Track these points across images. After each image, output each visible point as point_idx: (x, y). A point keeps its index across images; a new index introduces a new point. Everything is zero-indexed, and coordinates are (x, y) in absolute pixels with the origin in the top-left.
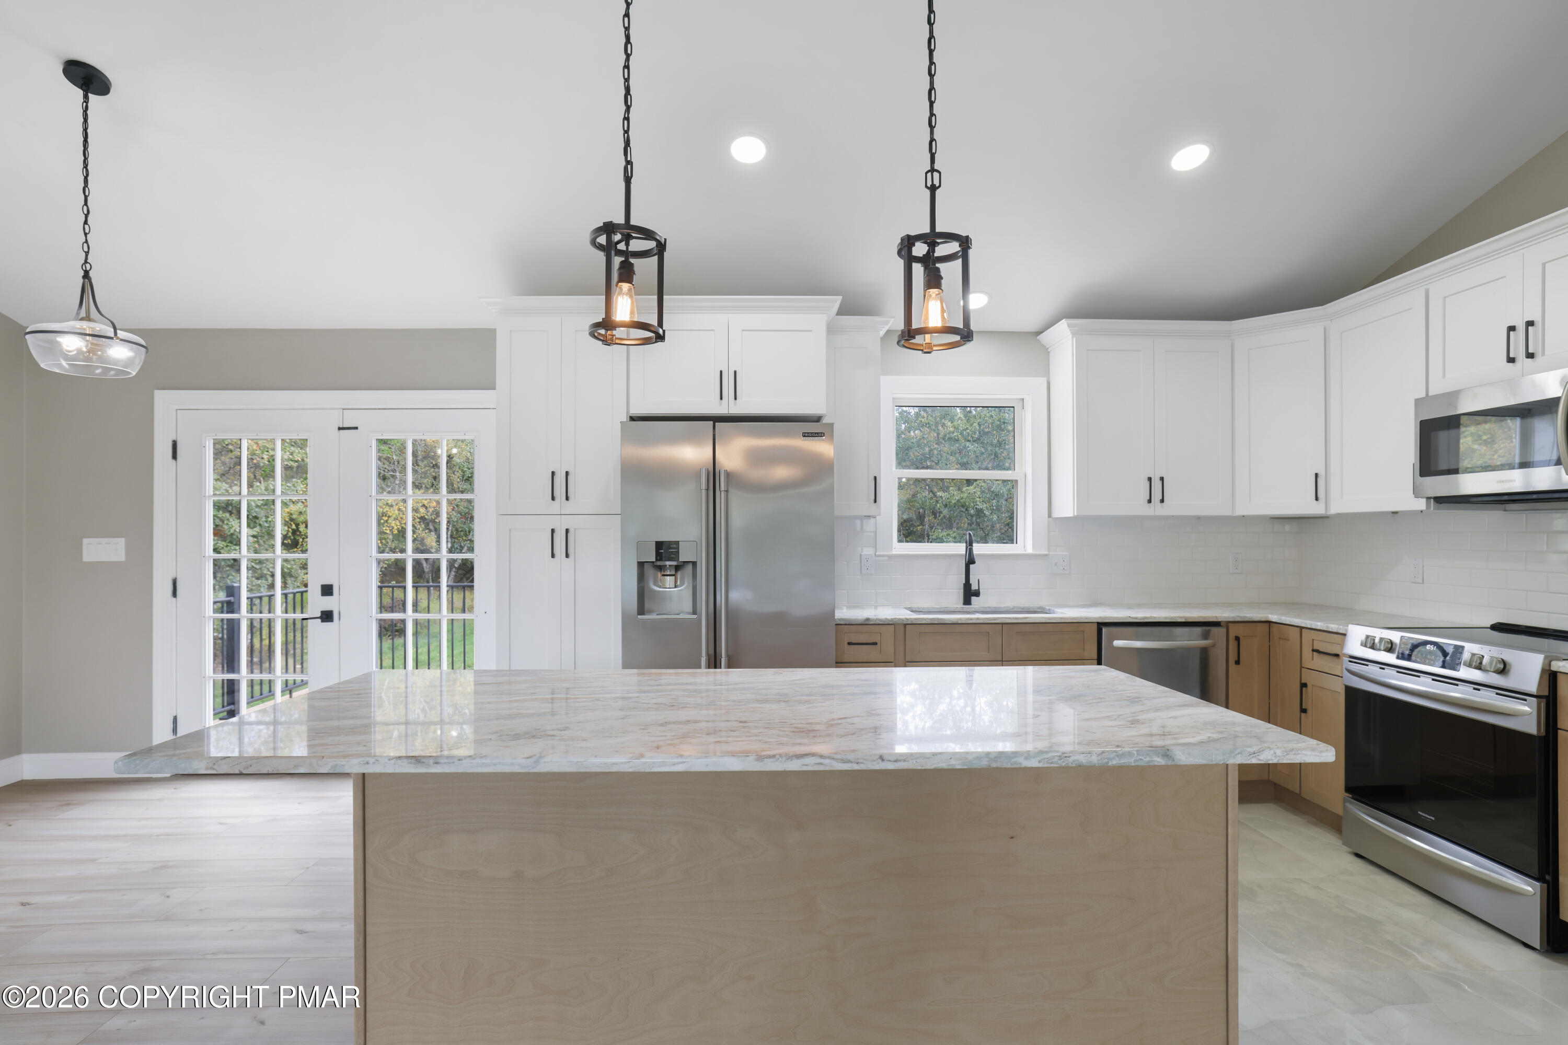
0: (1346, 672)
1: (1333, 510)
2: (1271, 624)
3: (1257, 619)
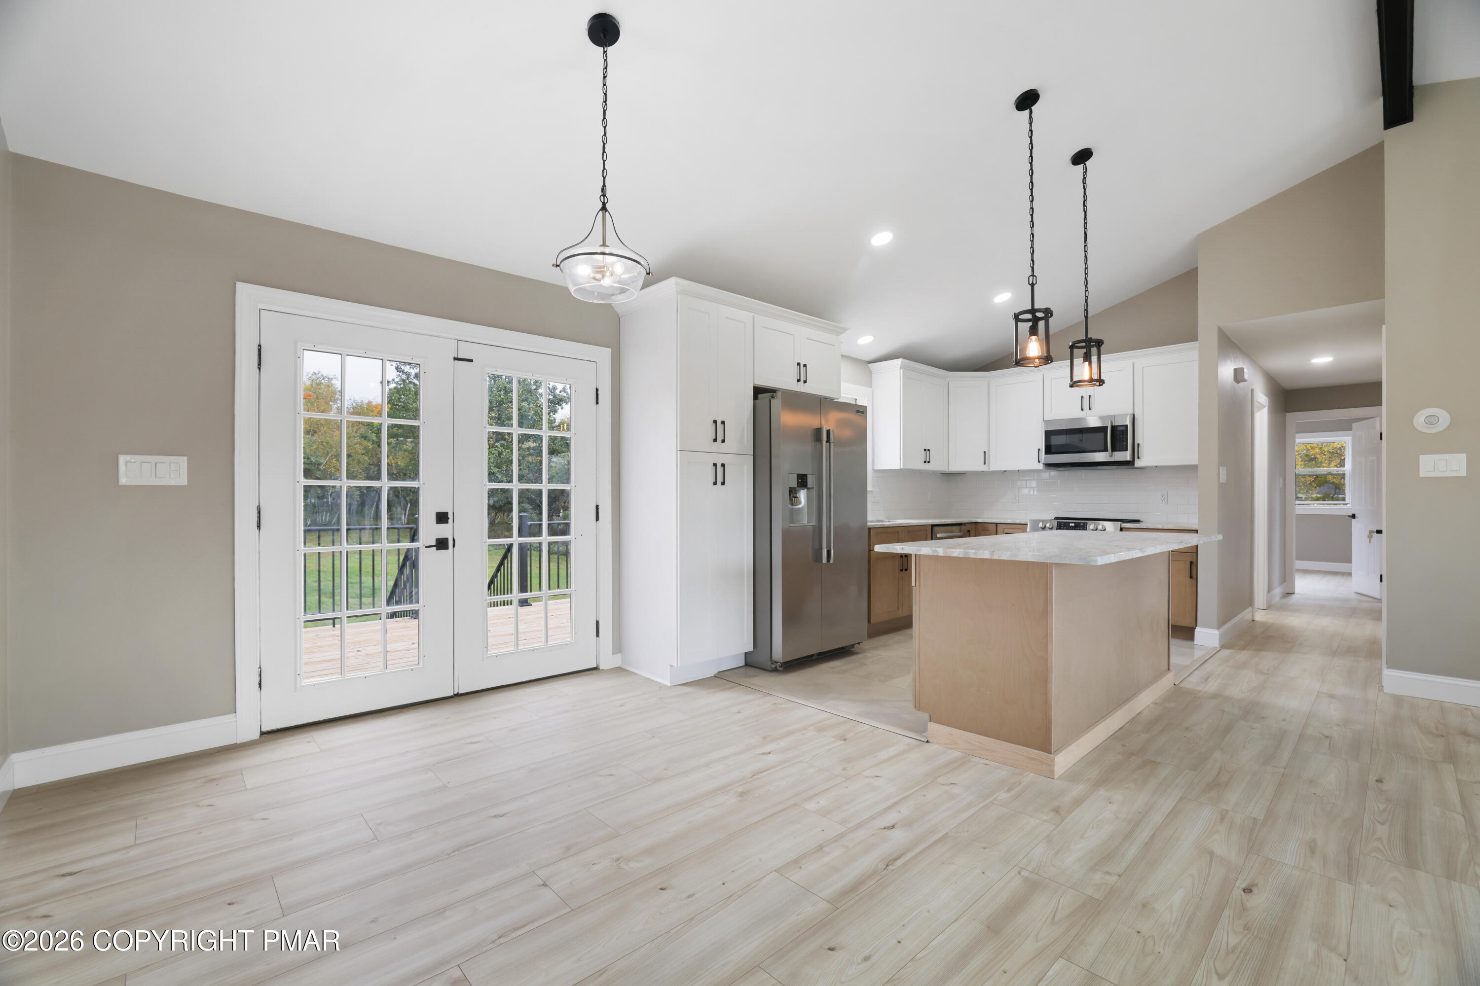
1: (991, 469)
2: (977, 524)
3: (974, 521)
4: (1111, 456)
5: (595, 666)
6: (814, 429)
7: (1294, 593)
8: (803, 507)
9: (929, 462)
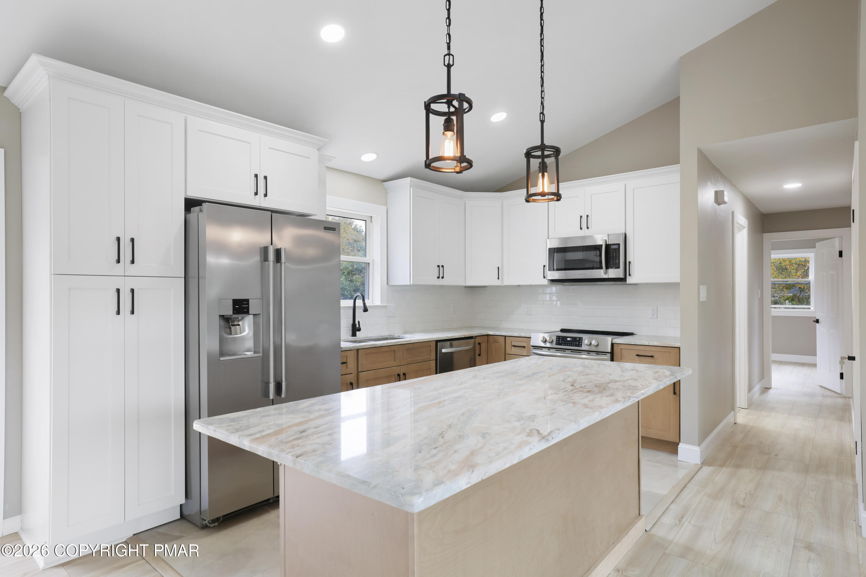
0: (533, 353)
1: (505, 284)
2: (489, 336)
3: (485, 334)
4: (605, 273)
6: (261, 248)
7: (771, 388)
8: (248, 334)
9: (443, 278)
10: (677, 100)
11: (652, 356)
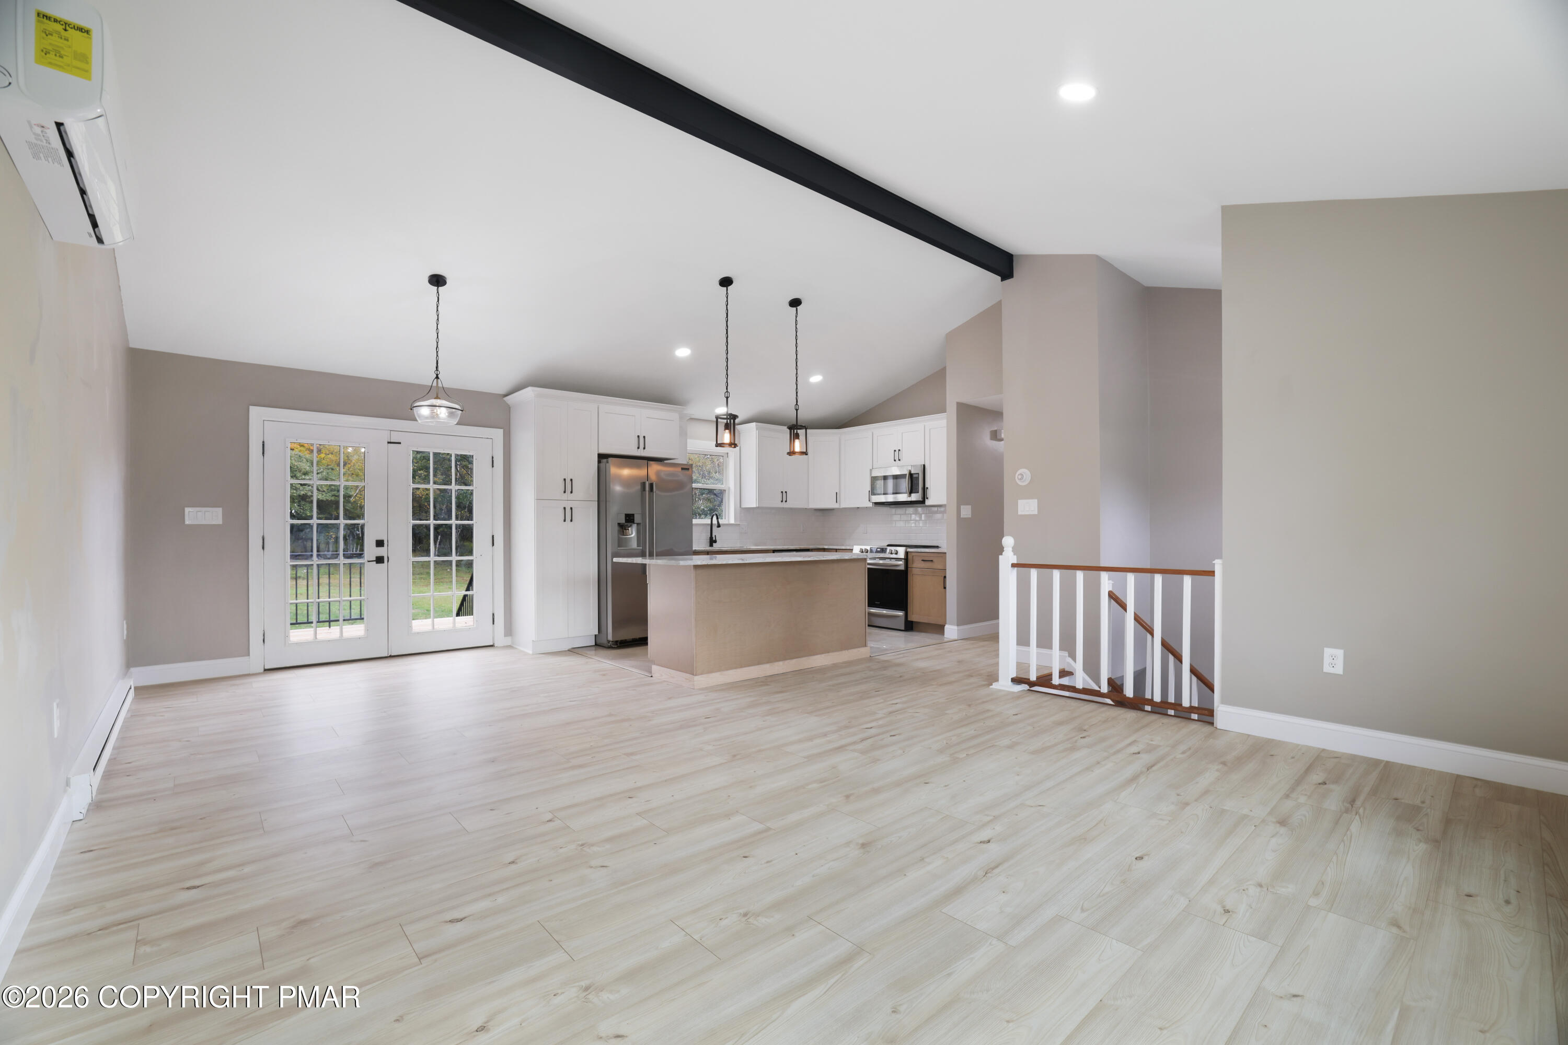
1: (842, 507)
4: (911, 497)
5: (492, 644)
6: (640, 481)
8: (634, 537)
9: (786, 501)
10: (944, 369)
11: (932, 561)
